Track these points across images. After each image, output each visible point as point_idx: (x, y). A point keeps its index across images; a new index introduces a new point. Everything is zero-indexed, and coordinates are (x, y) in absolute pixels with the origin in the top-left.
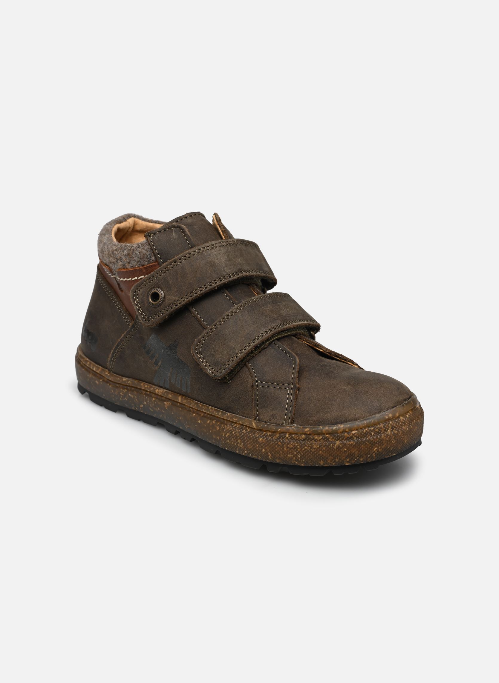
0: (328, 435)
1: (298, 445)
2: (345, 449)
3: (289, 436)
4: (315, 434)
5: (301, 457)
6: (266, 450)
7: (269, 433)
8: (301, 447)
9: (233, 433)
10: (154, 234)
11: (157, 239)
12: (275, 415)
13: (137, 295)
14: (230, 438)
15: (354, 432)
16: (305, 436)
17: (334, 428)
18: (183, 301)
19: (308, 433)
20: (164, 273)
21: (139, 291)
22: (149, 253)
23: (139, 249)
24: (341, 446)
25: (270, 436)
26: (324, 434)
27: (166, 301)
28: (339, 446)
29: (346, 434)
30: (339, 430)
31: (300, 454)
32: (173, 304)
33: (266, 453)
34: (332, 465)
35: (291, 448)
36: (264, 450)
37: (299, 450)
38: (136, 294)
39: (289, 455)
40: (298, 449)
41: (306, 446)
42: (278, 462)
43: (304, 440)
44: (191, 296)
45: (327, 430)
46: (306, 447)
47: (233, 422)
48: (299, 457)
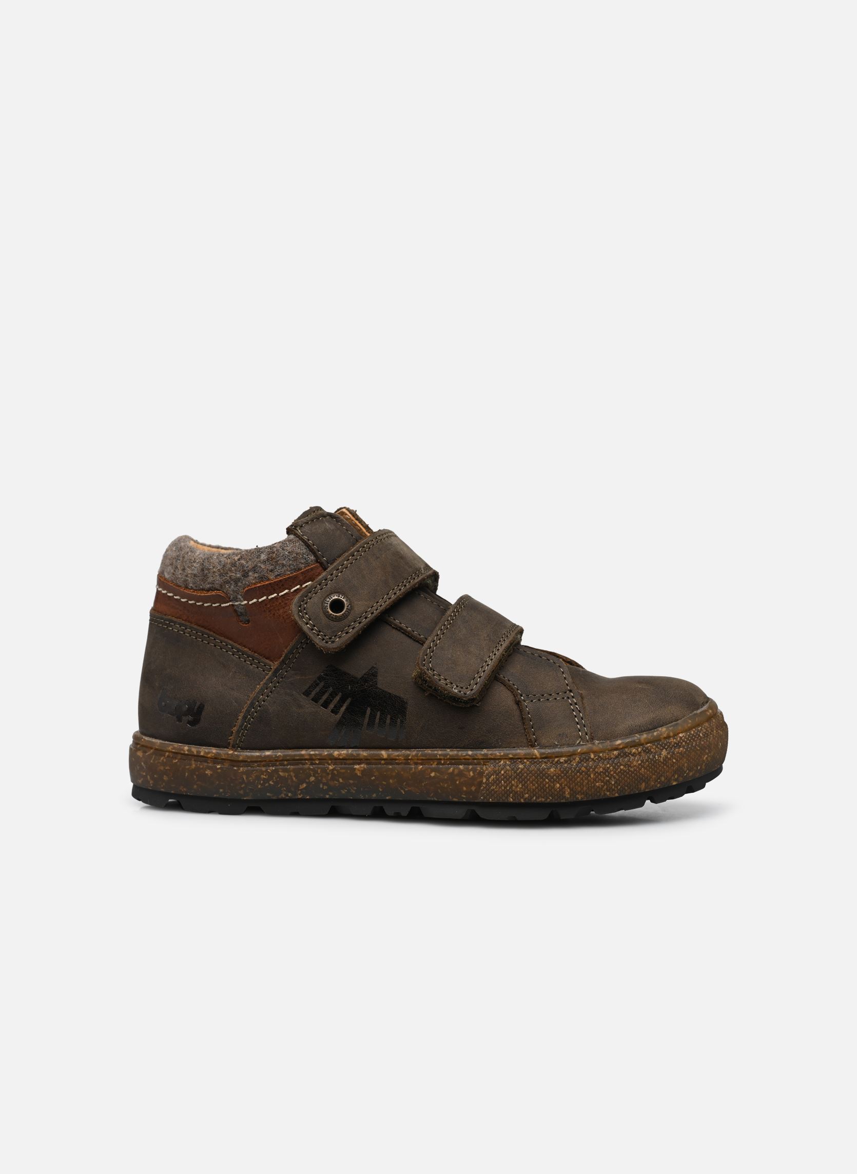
0: (649, 745)
1: (610, 767)
2: (674, 761)
3: (595, 757)
4: (631, 747)
5: (615, 783)
6: (561, 785)
7: (562, 760)
8: (614, 767)
9: (502, 772)
10: (302, 526)
11: (309, 532)
12: (563, 734)
13: (304, 610)
14: (497, 782)
15: (681, 735)
16: (617, 751)
17: (655, 734)
18: (381, 606)
19: (621, 747)
20: (341, 572)
21: (306, 603)
22: (304, 551)
23: (288, 548)
24: (669, 757)
25: (566, 762)
26: (642, 745)
27: (356, 609)
28: (666, 757)
29: (672, 740)
30: (661, 735)
31: (615, 778)
32: (366, 612)
33: (562, 789)
34: (657, 788)
35: (601, 772)
36: (558, 785)
37: (612, 773)
38: (303, 608)
39: (597, 784)
40: (611, 771)
41: (621, 765)
42: (580, 798)
43: (617, 757)
44: (389, 599)
45: (645, 739)
46: (622, 767)
47: (498, 759)
48: (613, 783)
